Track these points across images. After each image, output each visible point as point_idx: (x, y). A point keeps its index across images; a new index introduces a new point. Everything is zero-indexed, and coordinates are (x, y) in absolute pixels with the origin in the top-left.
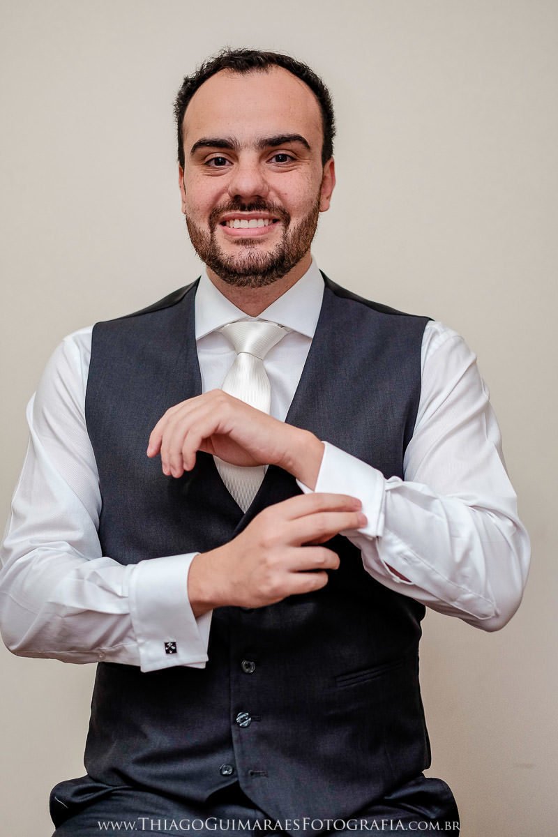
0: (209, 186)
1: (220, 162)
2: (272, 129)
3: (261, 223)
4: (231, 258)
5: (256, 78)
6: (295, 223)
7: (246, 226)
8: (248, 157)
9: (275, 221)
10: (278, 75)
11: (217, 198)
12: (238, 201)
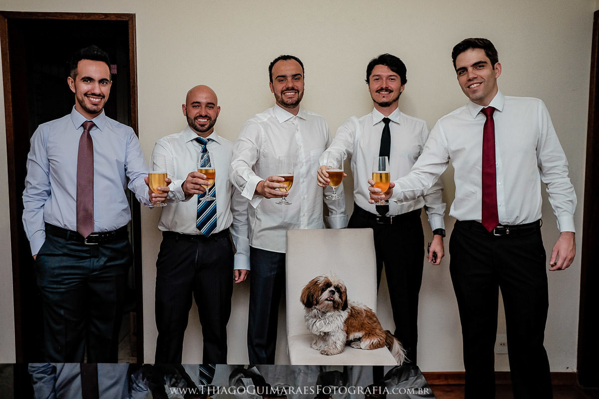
0: (280, 87)
1: (282, 80)
2: (294, 73)
3: (293, 93)
4: (287, 102)
5: (289, 61)
6: (300, 93)
7: (290, 94)
8: (289, 79)
9: (296, 93)
10: (293, 60)
11: (283, 88)
12: (288, 89)
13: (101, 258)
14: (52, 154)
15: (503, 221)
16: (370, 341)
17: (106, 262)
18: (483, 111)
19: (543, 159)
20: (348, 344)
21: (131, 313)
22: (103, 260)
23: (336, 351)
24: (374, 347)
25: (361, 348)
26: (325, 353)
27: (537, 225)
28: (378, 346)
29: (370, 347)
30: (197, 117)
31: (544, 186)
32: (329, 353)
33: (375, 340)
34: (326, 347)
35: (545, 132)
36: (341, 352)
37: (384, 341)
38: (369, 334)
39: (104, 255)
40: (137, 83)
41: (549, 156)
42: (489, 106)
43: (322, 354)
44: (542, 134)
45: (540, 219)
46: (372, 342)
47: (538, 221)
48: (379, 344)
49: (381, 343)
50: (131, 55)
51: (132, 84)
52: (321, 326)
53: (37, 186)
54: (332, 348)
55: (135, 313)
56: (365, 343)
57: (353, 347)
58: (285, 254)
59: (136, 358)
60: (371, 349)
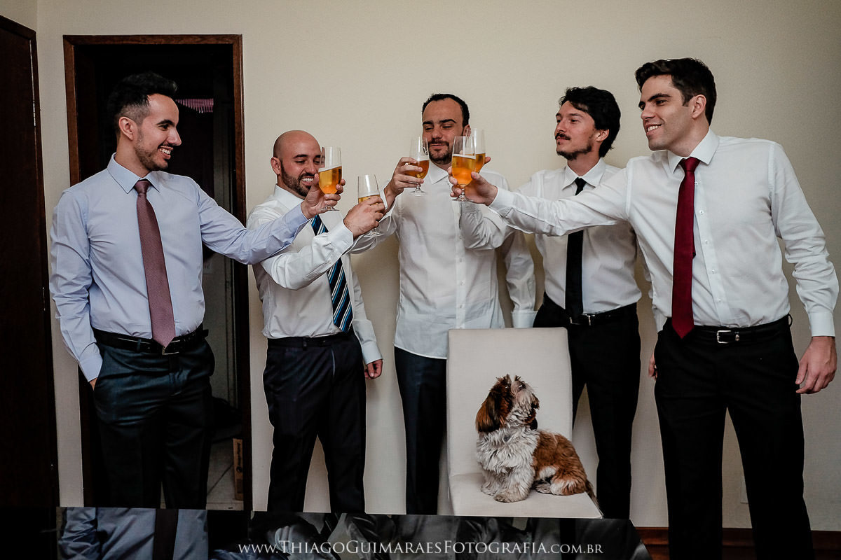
13: (182, 371)
14: (97, 235)
15: (729, 323)
16: (565, 483)
17: (189, 375)
18: (683, 164)
19: (783, 229)
20: (535, 486)
21: (235, 441)
22: (185, 373)
23: (517, 497)
24: (569, 491)
25: (551, 493)
26: (501, 499)
27: (784, 323)
28: (575, 490)
29: (564, 492)
30: (302, 176)
31: (788, 269)
32: (506, 500)
33: (571, 482)
34: (504, 490)
35: (780, 191)
36: (524, 499)
37: (584, 484)
38: (563, 473)
39: (187, 367)
40: (244, 128)
41: (790, 224)
42: (691, 155)
43: (497, 500)
44: (776, 194)
45: (789, 314)
46: (567, 484)
47: (785, 319)
48: (577, 488)
49: (580, 487)
50: (236, 91)
51: (237, 130)
52: (502, 460)
53: (75, 281)
54: (511, 492)
55: (240, 441)
56: (557, 486)
57: (539, 492)
58: (446, 360)
59: (242, 502)
60: (565, 495)
